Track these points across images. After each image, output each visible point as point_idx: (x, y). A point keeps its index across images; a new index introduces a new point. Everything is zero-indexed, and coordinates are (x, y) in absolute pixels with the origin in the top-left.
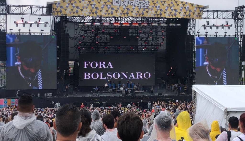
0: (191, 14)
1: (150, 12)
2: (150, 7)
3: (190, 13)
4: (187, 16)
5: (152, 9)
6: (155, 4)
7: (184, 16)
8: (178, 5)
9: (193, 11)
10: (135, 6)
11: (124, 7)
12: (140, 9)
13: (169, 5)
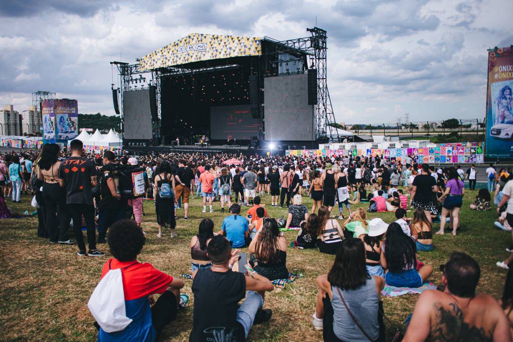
0: (247, 49)
1: (207, 55)
2: (208, 49)
3: (245, 50)
4: (241, 53)
5: (209, 52)
6: (212, 45)
7: (238, 53)
8: (234, 42)
9: (248, 46)
10: (194, 50)
11: (186, 53)
12: (198, 53)
13: (225, 43)
